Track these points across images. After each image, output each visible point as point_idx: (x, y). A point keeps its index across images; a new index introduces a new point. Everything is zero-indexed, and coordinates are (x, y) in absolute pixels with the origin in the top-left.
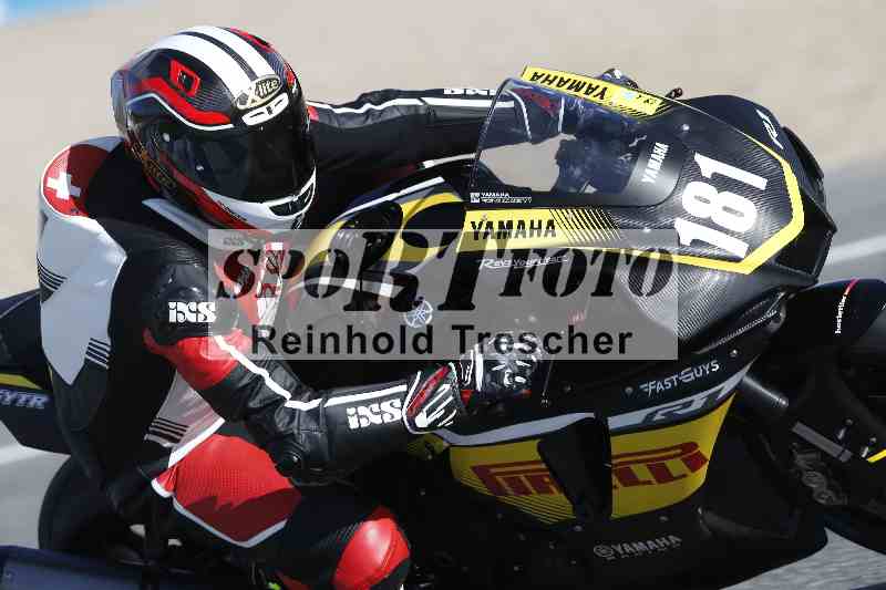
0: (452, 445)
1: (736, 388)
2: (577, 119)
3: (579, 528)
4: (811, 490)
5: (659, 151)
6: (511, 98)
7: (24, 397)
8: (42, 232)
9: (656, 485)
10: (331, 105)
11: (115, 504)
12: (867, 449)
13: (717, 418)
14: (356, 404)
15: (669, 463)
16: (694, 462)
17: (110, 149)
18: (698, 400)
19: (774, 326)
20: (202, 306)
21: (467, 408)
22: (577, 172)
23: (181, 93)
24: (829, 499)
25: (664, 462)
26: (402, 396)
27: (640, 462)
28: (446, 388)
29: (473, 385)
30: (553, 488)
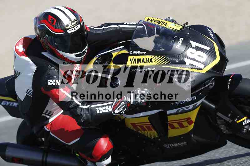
0: (125, 118)
1: (201, 103)
2: (160, 31)
3: (159, 140)
4: (222, 130)
5: (181, 40)
6: (142, 25)
7: (12, 103)
8: (15, 60)
9: (180, 129)
10: (93, 27)
11: (35, 133)
12: (236, 119)
13: (196, 111)
14: (99, 107)
15: (183, 123)
16: (190, 122)
17: (33, 38)
18: (191, 107)
19: (211, 87)
20: (57, 81)
21: (129, 108)
22: (159, 45)
23: (51, 24)
24: (227, 132)
25: (182, 123)
26: (111, 105)
27: (176, 122)
28: (123, 103)
29: (130, 102)
30: (153, 129)
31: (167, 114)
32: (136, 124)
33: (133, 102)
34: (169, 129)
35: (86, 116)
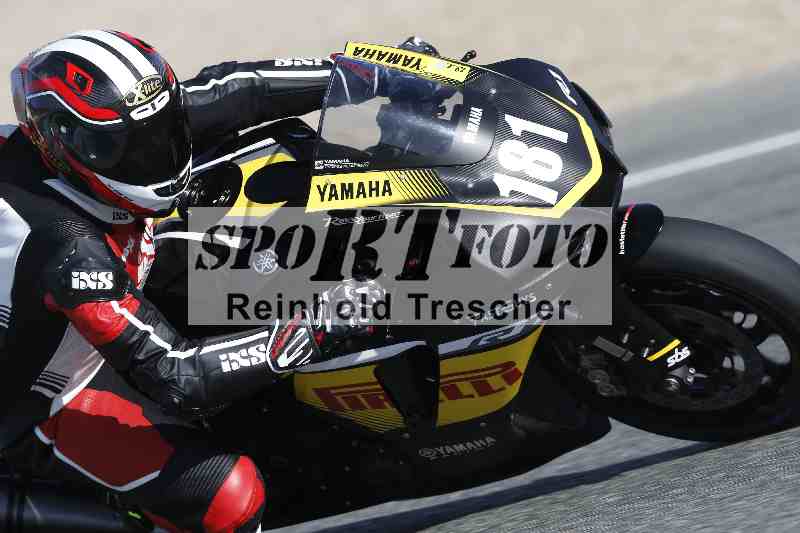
0: (297, 372)
3: (406, 435)
4: (595, 385)
5: (475, 115)
9: (477, 398)
12: (647, 350)
14: (227, 351)
15: (490, 380)
16: (511, 376)
20: (102, 276)
23: (77, 92)
24: (612, 391)
25: (488, 379)
26: (265, 341)
27: (467, 379)
28: (303, 331)
29: (324, 327)
30: (386, 404)
31: (438, 355)
32: (333, 391)
33: (333, 326)
34: (442, 401)
35: (188, 382)
